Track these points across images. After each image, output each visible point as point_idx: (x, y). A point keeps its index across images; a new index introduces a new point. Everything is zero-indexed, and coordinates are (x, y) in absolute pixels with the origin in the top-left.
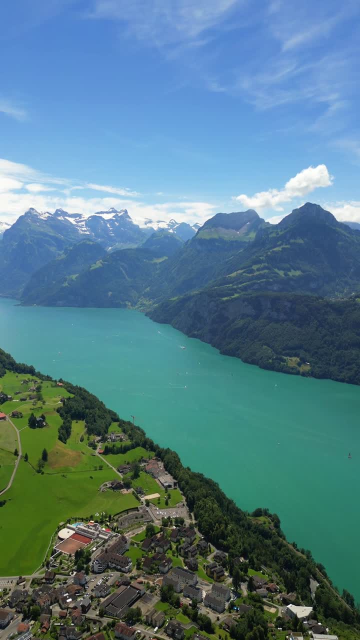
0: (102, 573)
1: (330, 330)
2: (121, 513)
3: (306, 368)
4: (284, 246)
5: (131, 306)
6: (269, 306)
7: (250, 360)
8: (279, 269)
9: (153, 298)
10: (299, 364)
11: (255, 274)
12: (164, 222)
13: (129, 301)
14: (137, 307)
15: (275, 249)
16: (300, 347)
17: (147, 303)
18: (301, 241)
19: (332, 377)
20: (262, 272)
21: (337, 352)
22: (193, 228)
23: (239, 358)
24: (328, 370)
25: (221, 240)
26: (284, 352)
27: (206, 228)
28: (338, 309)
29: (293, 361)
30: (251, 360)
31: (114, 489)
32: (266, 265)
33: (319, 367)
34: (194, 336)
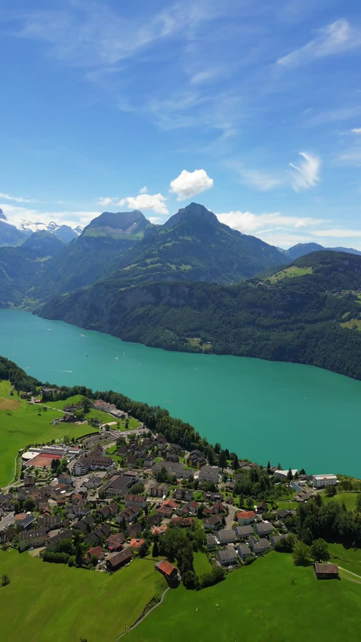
0: (85, 474)
1: (227, 311)
2: (84, 436)
3: (207, 346)
4: (174, 242)
5: (15, 306)
6: (168, 292)
7: (153, 343)
8: (172, 263)
9: (38, 298)
10: (201, 344)
11: (149, 267)
12: (44, 224)
13: (12, 301)
14: (21, 307)
15: (166, 245)
16: (200, 329)
17: (34, 302)
18: (189, 239)
19: (232, 353)
20: (156, 265)
21: (234, 331)
22: (75, 231)
23: (142, 343)
24: (228, 347)
25: (109, 239)
26: (185, 334)
27: (93, 227)
28: (233, 293)
29: (195, 342)
30: (155, 344)
31: (66, 421)
32: (158, 258)
33: (219, 345)
34: (92, 328)
